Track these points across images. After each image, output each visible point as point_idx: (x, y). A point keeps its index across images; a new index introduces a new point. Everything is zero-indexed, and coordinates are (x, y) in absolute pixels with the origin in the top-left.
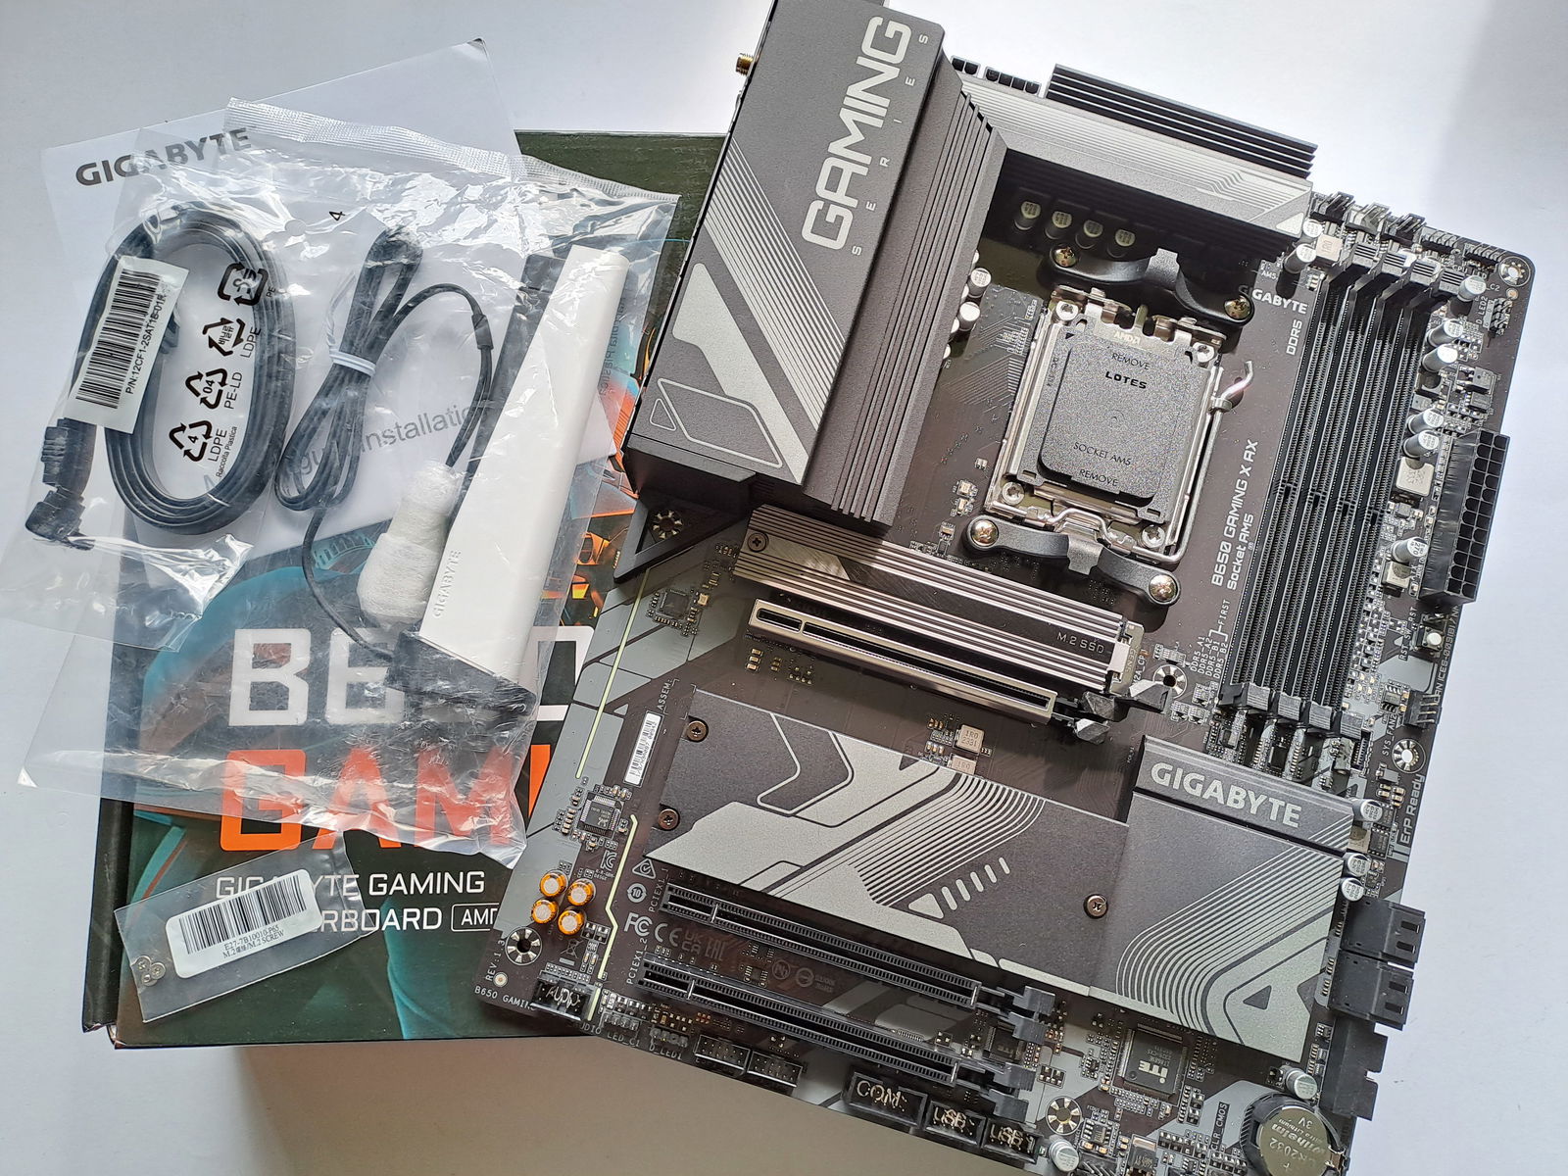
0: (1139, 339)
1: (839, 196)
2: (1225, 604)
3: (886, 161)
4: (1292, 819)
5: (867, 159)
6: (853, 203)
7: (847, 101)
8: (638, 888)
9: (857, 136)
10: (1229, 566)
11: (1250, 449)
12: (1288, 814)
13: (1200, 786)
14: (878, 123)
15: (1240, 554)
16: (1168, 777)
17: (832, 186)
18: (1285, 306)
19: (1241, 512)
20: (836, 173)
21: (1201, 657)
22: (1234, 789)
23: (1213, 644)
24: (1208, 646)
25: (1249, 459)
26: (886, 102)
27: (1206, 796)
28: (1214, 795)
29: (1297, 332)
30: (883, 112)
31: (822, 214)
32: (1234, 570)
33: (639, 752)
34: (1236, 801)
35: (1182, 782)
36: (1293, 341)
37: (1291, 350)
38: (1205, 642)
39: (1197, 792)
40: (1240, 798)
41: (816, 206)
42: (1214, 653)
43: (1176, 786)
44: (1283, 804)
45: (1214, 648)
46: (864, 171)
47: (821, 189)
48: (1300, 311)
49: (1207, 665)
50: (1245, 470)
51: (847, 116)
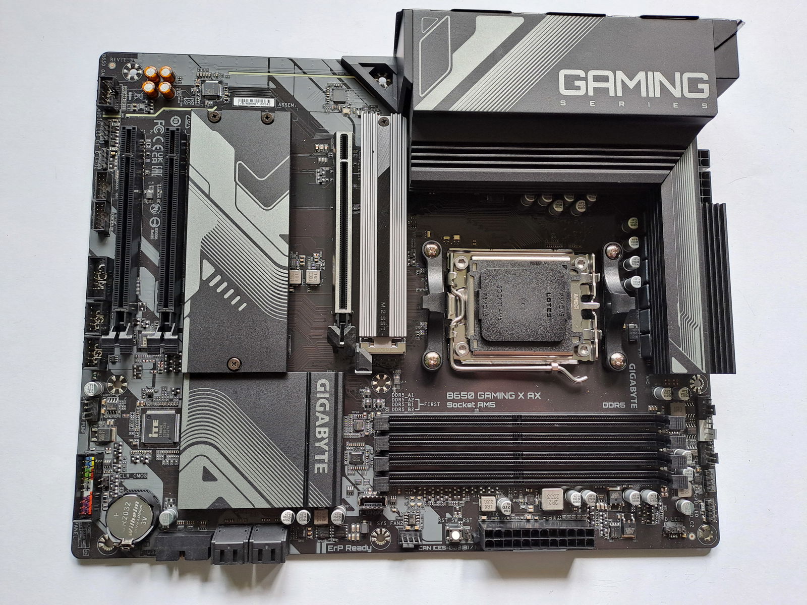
0: (578, 308)
1: (592, 85)
2: (437, 404)
3: (623, 105)
4: (319, 469)
5: (620, 94)
6: (591, 93)
7: (650, 74)
8: (178, 121)
9: (631, 84)
10: (460, 401)
11: (535, 396)
12: (321, 466)
13: (322, 409)
14: (644, 94)
15: (469, 405)
16: (322, 389)
17: (597, 79)
18: (631, 395)
19: (495, 399)
20: (605, 79)
21: (402, 398)
22: (327, 429)
23: (411, 402)
24: (409, 399)
25: (529, 396)
26: (658, 95)
27: (318, 414)
28: (320, 419)
29: (618, 406)
30: (651, 95)
31: (578, 78)
32: (459, 404)
33: (252, 101)
34: (320, 433)
35: (322, 398)
36: (611, 405)
37: (605, 405)
38: (411, 398)
39: (319, 408)
40: (323, 435)
41: (582, 74)
42: (406, 405)
43: (318, 395)
44: (326, 461)
45: (409, 404)
46: (612, 94)
47: (592, 73)
48: (632, 405)
49: (398, 402)
50: (521, 396)
51: (641, 76)
